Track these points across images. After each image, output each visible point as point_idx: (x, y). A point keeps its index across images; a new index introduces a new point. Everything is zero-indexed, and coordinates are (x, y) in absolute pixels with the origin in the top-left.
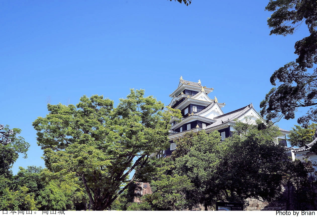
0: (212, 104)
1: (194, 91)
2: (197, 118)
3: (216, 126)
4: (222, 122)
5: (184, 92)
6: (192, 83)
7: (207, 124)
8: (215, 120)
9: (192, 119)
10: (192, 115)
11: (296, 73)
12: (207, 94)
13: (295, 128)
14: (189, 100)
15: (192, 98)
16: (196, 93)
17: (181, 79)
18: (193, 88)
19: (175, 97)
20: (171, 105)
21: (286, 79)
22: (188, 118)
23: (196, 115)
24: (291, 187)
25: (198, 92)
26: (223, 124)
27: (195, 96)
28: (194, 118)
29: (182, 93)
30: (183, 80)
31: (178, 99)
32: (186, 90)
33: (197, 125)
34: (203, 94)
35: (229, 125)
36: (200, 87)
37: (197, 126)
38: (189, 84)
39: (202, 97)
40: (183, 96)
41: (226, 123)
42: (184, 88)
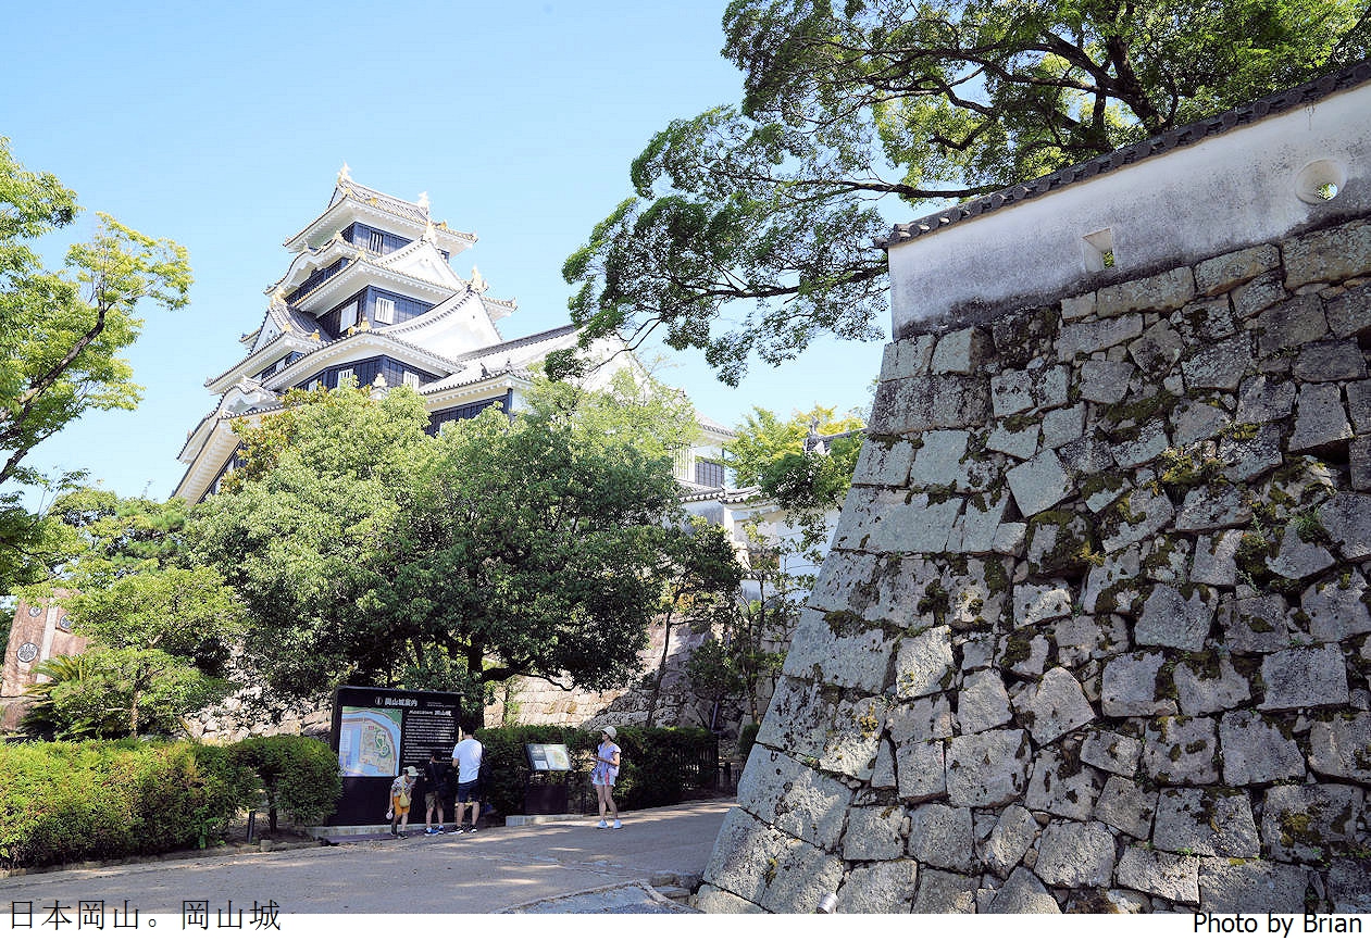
0: (460, 297)
1: (395, 238)
2: (384, 348)
3: (459, 386)
4: (484, 372)
5: (348, 235)
6: (392, 201)
7: (427, 377)
8: (464, 363)
9: (362, 347)
10: (360, 332)
11: (746, 164)
12: (444, 253)
13: (756, 419)
14: (361, 269)
15: (378, 261)
16: (398, 242)
17: (345, 176)
18: (393, 224)
19: (306, 249)
20: (288, 283)
21: (700, 183)
22: (344, 342)
23: (379, 334)
24: (702, 637)
25: (408, 242)
26: (486, 380)
27: (392, 256)
28: (368, 346)
29: (338, 236)
30: (350, 180)
31: (319, 261)
32: (361, 225)
33: (380, 375)
34: (428, 253)
35: (509, 385)
36: (422, 220)
37: (380, 381)
38: (372, 203)
39: (424, 262)
40: (341, 248)
41: (497, 376)
42: (351, 215)
